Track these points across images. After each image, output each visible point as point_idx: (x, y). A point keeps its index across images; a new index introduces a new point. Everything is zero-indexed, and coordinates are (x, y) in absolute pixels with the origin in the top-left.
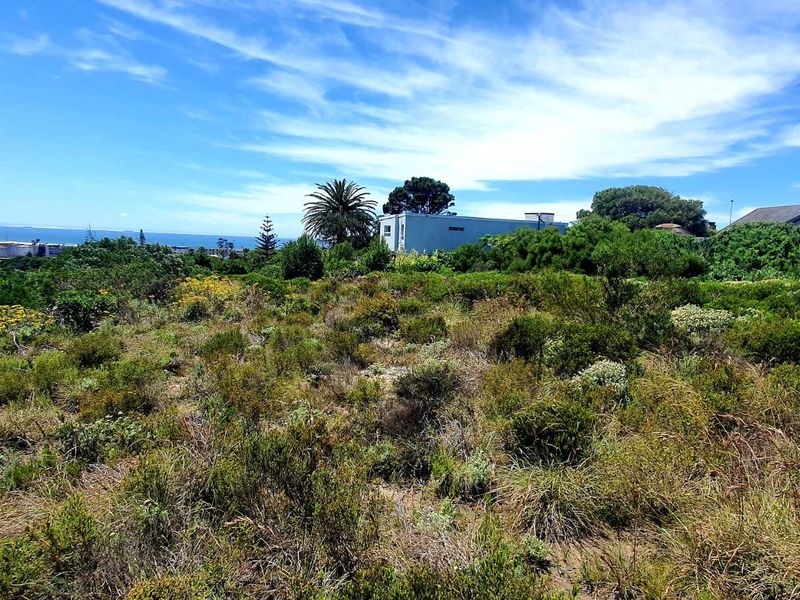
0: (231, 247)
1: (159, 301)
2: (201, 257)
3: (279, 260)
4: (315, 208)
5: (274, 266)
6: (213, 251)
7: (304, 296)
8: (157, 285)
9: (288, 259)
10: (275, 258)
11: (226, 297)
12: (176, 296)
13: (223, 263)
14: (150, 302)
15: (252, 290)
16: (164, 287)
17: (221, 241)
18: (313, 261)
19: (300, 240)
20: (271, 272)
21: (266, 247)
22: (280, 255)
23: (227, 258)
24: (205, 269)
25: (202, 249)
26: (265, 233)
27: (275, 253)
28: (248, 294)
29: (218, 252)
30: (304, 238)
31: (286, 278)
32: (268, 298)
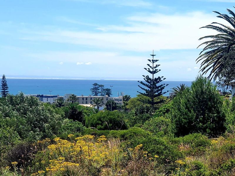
0: (109, 94)
1: (22, 170)
2: (73, 108)
3: (168, 111)
4: (213, 43)
5: (162, 118)
6: (85, 100)
7: (200, 160)
8: (21, 147)
9: (179, 109)
10: (162, 107)
11: (102, 163)
12: (43, 162)
13: (98, 115)
14: (12, 170)
15: (134, 153)
16: (29, 150)
17: (96, 87)
18: (210, 111)
19: (194, 85)
20: (158, 125)
21: (150, 94)
22: (170, 104)
23: (102, 108)
24: (77, 124)
25: (74, 98)
26: (151, 76)
27: (162, 101)
28: (130, 159)
29: (93, 101)
30: (200, 82)
31: (177, 135)
32: (155, 163)
